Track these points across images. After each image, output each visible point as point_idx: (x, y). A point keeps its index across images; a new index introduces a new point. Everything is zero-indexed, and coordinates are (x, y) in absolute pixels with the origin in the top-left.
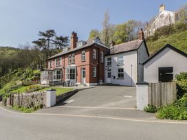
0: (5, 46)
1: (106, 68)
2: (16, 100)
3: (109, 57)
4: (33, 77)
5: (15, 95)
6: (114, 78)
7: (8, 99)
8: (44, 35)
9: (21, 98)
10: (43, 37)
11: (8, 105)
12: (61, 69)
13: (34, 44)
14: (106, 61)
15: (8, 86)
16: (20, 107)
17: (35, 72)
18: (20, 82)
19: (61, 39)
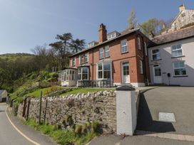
0: (15, 53)
1: (150, 63)
2: (34, 109)
3: (155, 48)
4: (50, 79)
5: (32, 100)
6: (169, 75)
7: (21, 107)
8: (61, 38)
9: (44, 106)
10: (60, 40)
11: (20, 116)
12: (89, 67)
13: (50, 47)
14: (151, 54)
15: (21, 89)
16: (41, 124)
17: (52, 74)
18: (37, 84)
19: (78, 42)
